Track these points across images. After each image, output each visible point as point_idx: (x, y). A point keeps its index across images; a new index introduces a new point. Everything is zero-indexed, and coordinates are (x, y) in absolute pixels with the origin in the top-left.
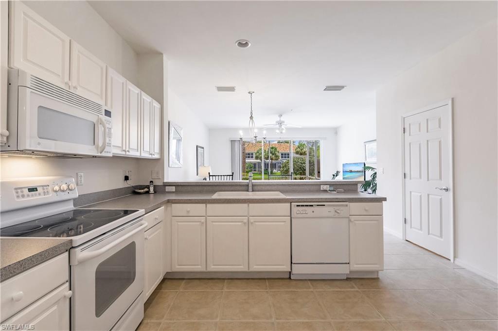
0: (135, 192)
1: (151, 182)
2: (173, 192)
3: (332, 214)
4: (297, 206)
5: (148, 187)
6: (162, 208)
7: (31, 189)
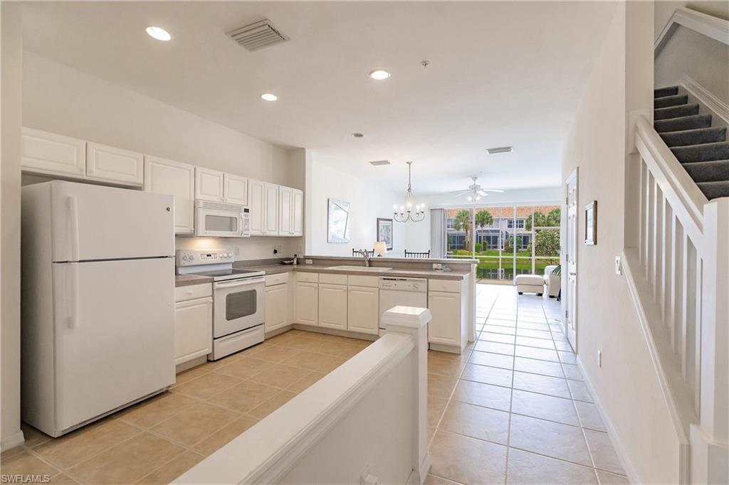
0: (282, 262)
1: (295, 255)
2: (311, 265)
3: (411, 288)
4: (385, 279)
5: (293, 259)
6: (287, 274)
7: (208, 256)
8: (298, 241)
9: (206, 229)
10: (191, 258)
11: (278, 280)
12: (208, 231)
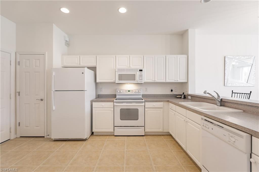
0: (176, 97)
4: (205, 119)
6: (163, 103)
7: (128, 91)
8: (184, 84)
9: (119, 80)
10: (120, 92)
11: (154, 106)
12: (120, 81)
